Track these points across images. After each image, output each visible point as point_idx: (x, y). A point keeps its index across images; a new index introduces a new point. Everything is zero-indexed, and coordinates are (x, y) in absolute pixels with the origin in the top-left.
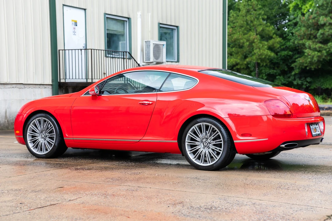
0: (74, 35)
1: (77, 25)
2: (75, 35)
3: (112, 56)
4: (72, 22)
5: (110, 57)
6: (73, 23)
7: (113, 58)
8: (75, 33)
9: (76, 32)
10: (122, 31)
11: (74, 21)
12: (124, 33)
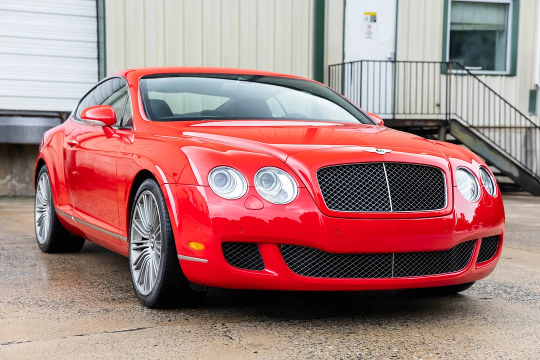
0: (367, 38)
1: (375, 21)
2: (369, 37)
3: (460, 72)
4: (365, 16)
5: (456, 74)
6: (367, 18)
7: (462, 75)
8: (371, 35)
9: (372, 33)
10: (501, 23)
11: (369, 13)
12: (504, 27)
